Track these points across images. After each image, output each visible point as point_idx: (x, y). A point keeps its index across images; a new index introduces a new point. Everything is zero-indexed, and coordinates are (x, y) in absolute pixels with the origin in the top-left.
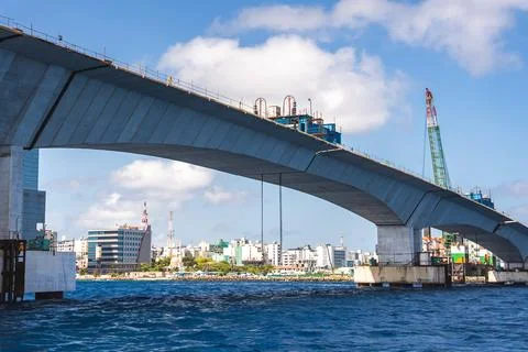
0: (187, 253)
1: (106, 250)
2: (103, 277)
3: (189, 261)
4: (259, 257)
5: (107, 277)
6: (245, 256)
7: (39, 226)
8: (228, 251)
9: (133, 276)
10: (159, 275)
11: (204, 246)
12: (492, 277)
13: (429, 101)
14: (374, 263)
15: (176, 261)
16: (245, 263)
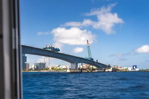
0: (53, 67)
1: (37, 67)
2: (36, 71)
3: (53, 69)
4: (65, 68)
5: (37, 71)
6: (63, 68)
7: (25, 63)
8: (61, 67)
9: (42, 71)
10: (46, 71)
11: (57, 66)
12: (96, 71)
13: (88, 42)
14: (70, 69)
15: (50, 69)
16: (63, 69)
